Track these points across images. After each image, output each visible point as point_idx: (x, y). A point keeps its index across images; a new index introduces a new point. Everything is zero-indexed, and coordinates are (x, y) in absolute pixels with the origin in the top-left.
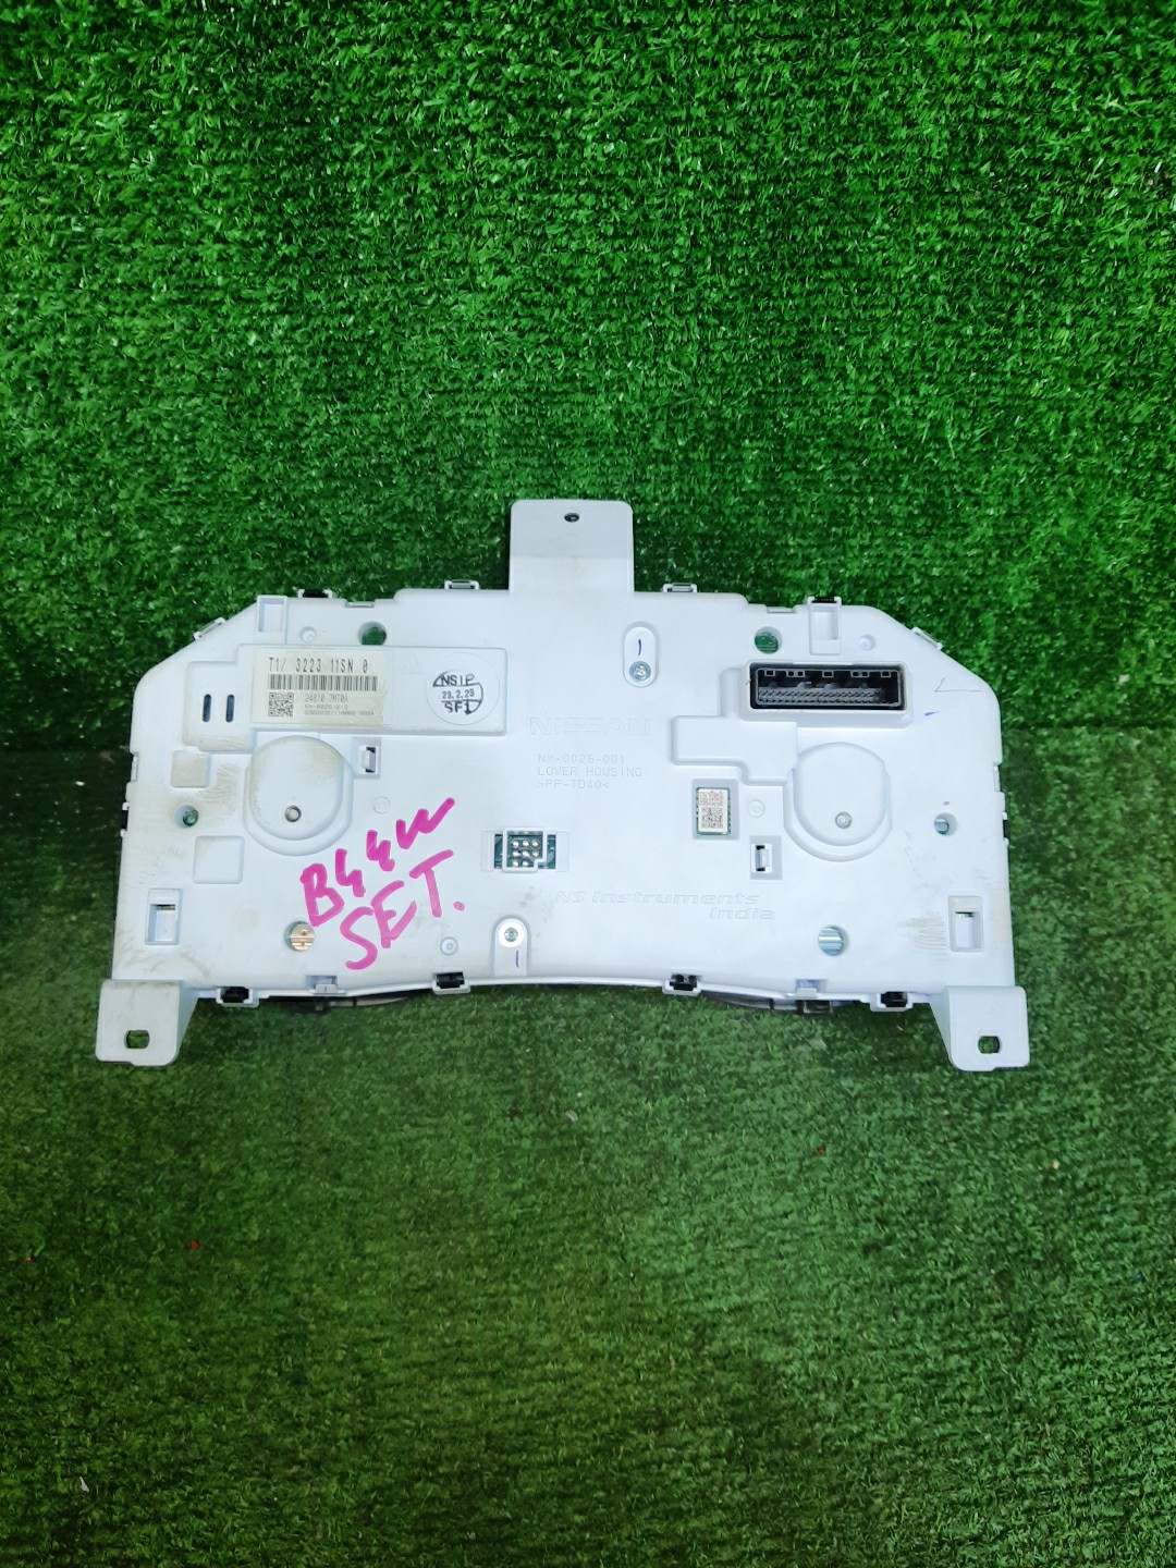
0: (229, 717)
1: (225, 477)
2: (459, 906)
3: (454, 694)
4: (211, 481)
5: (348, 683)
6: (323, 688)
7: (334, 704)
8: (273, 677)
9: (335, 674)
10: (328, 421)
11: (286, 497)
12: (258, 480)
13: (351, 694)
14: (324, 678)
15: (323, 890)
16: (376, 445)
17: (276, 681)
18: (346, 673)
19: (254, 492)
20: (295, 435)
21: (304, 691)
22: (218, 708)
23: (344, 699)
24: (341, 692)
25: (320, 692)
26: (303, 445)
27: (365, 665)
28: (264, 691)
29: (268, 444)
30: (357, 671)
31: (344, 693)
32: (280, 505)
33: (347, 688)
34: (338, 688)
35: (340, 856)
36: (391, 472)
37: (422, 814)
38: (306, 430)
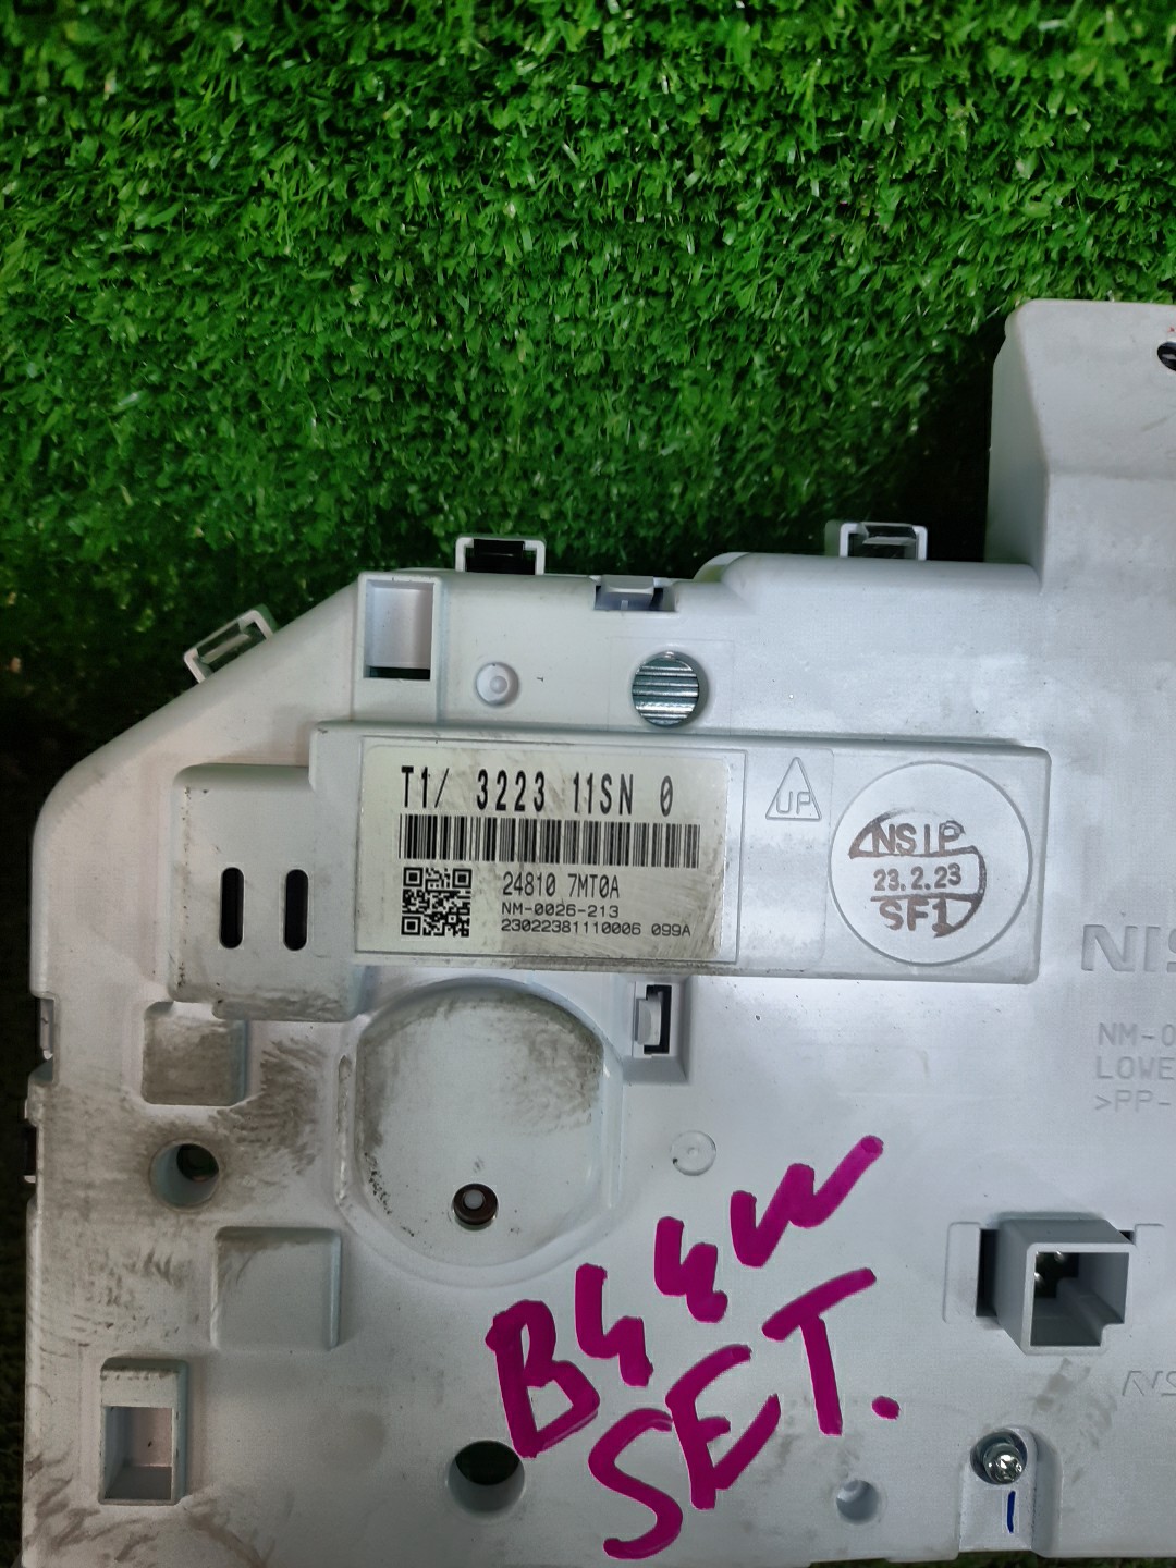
0: (295, 936)
1: (257, 213)
2: (886, 1408)
3: (907, 879)
4: (218, 223)
5: (620, 844)
6: (551, 856)
7: (582, 902)
8: (412, 821)
9: (583, 817)
10: (594, 41)
11: (424, 276)
12: (355, 225)
13: (628, 876)
14: (552, 827)
15: (546, 1368)
16: (712, 128)
17: (421, 835)
18: (614, 816)
19: (339, 259)
20: (482, 86)
21: (501, 867)
22: (263, 909)
23: (609, 887)
24: (601, 869)
25: (544, 869)
26: (501, 120)
27: (667, 794)
28: (387, 863)
29: (396, 116)
30: (645, 810)
31: (611, 871)
32: (402, 296)
33: (617, 856)
34: (591, 859)
35: (590, 1281)
36: (728, 212)
37: (798, 1176)
38: (522, 68)
